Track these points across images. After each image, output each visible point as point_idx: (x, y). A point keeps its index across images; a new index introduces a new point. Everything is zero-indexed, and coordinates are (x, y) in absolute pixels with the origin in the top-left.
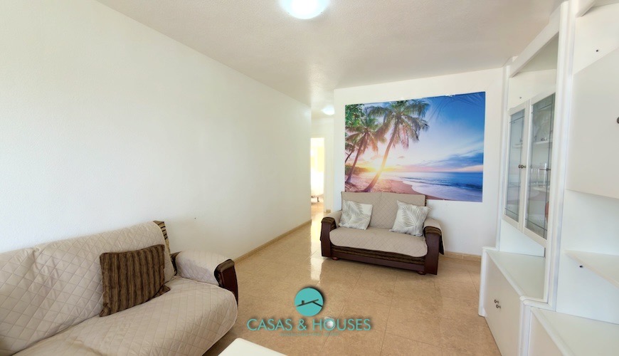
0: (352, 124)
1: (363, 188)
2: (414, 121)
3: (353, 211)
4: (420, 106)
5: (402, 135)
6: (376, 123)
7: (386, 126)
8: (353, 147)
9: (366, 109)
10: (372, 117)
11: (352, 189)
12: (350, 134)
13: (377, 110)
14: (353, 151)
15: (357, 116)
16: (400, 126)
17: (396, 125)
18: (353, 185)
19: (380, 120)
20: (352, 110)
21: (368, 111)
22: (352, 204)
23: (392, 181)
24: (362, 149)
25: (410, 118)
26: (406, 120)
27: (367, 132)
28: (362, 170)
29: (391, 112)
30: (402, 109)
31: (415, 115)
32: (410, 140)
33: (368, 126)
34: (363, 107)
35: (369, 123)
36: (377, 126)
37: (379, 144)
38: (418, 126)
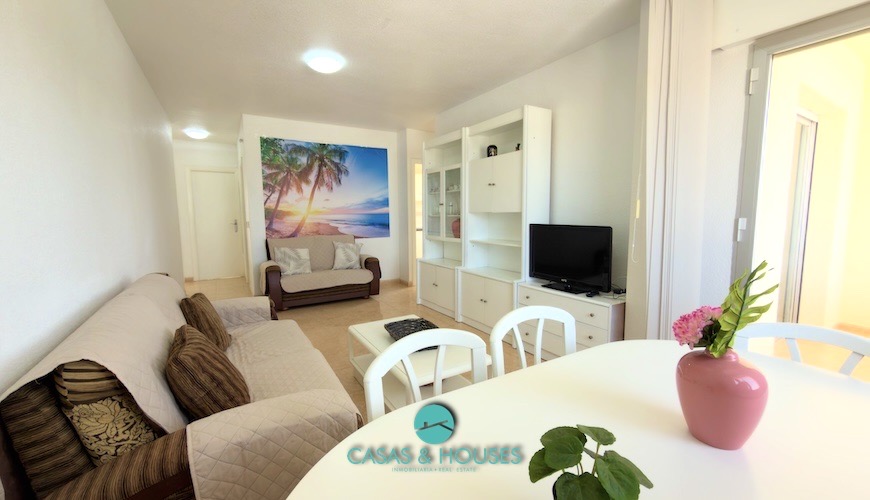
0: (271, 160)
1: (289, 234)
2: (336, 165)
4: (341, 152)
5: (326, 179)
6: (299, 163)
7: (309, 168)
8: (274, 188)
9: (287, 146)
10: (294, 156)
11: (275, 235)
12: (268, 172)
13: (298, 149)
14: (273, 192)
15: (275, 152)
16: (324, 169)
17: (320, 167)
18: (277, 231)
19: (303, 160)
20: (269, 145)
21: (290, 148)
23: (319, 224)
24: (285, 189)
25: (332, 162)
26: (329, 163)
27: (289, 172)
28: (288, 214)
29: (314, 154)
30: (325, 153)
31: (337, 160)
32: (334, 184)
33: (290, 165)
34: (282, 143)
35: (292, 162)
36: (300, 165)
37: (304, 186)
38: (339, 172)
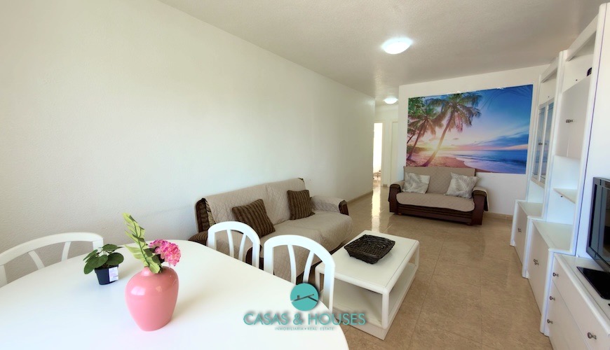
0: (414, 113)
1: (422, 164)
2: (468, 110)
3: (414, 180)
4: (474, 97)
5: (457, 121)
6: (434, 112)
7: (443, 115)
8: (415, 131)
9: (426, 101)
10: (431, 107)
11: (412, 164)
12: (412, 121)
13: (435, 101)
14: (414, 134)
15: (418, 107)
16: (456, 114)
17: (452, 113)
18: (414, 162)
19: (438, 109)
20: (414, 102)
21: (428, 102)
22: (413, 175)
23: (447, 158)
24: (422, 132)
25: (464, 107)
26: (461, 109)
27: (426, 119)
28: (421, 149)
29: (448, 103)
30: (458, 100)
31: (469, 105)
32: (464, 125)
33: (427, 114)
34: (424, 100)
35: (429, 112)
36: (435, 114)
37: (437, 129)
38: (471, 115)
